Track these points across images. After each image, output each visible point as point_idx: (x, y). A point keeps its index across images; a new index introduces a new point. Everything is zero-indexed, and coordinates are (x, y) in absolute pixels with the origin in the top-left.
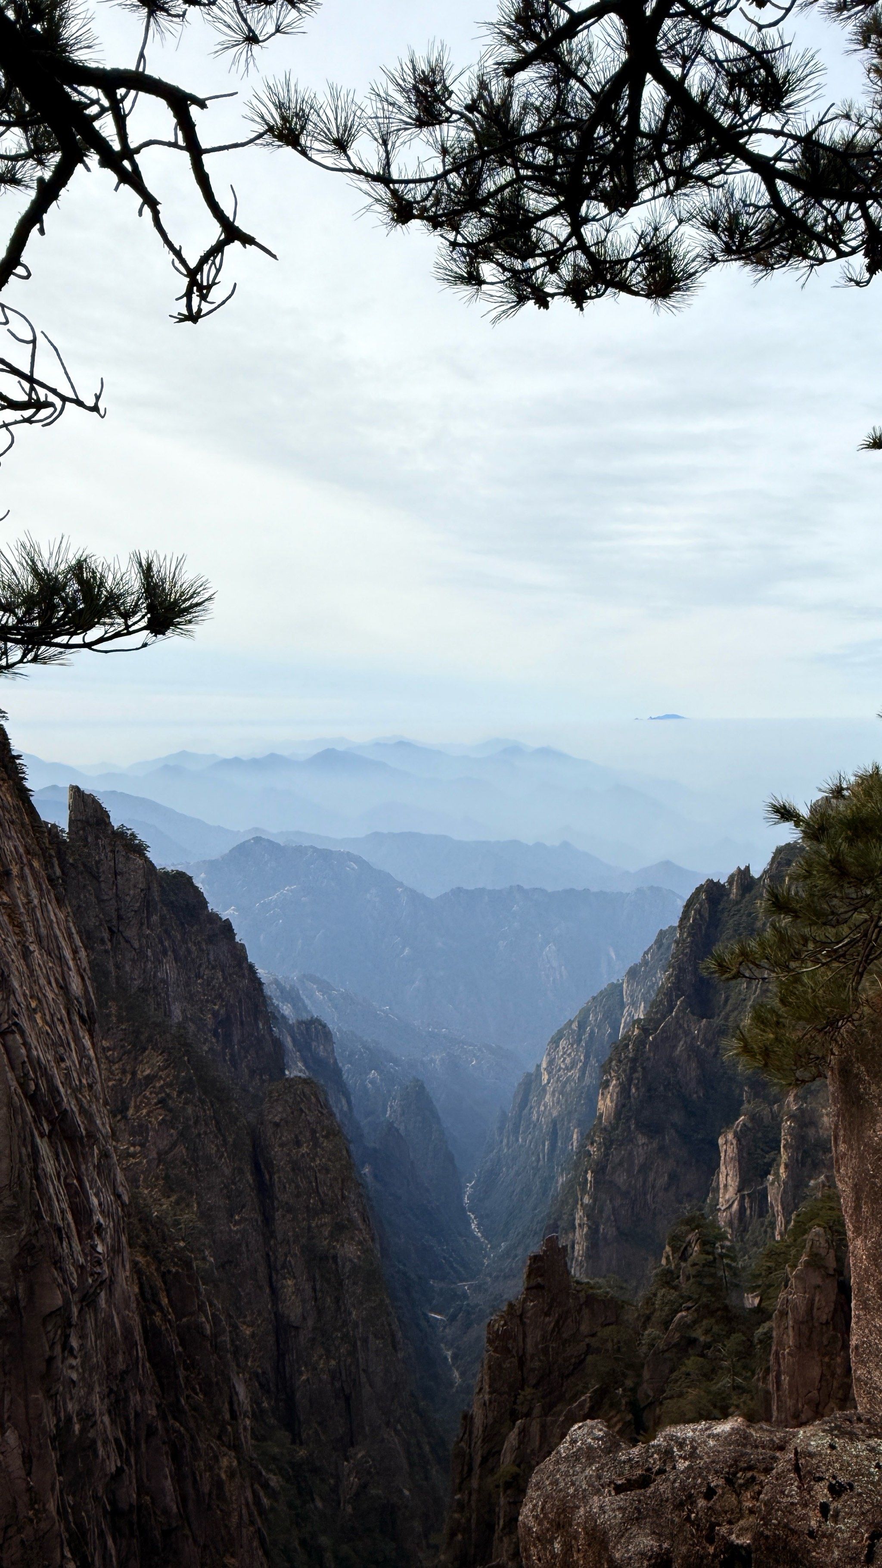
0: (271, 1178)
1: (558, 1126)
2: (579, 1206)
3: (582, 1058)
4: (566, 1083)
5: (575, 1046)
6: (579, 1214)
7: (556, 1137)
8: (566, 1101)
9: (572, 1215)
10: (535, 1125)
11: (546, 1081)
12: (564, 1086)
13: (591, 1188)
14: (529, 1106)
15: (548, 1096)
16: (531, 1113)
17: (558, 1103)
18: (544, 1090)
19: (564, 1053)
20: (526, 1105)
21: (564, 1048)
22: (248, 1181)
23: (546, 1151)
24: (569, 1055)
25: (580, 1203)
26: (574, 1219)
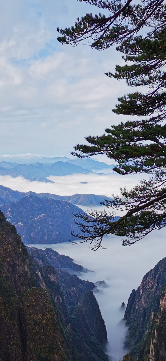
0: (25, 328)
1: (146, 312)
2: (151, 344)
3: (156, 284)
4: (149, 294)
5: (153, 279)
6: (151, 347)
7: (145, 315)
8: (149, 301)
9: (149, 347)
10: (137, 311)
11: (141, 293)
12: (149, 296)
13: (156, 336)
14: (135, 303)
15: (142, 299)
16: (135, 306)
17: (146, 302)
18: (141, 297)
19: (149, 282)
20: (133, 303)
21: (149, 280)
22: (16, 329)
23: (141, 321)
24: (151, 283)
25: (152, 342)
26: (149, 349)
